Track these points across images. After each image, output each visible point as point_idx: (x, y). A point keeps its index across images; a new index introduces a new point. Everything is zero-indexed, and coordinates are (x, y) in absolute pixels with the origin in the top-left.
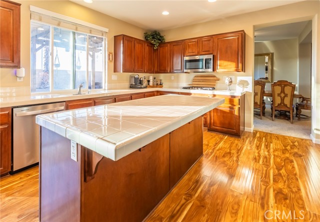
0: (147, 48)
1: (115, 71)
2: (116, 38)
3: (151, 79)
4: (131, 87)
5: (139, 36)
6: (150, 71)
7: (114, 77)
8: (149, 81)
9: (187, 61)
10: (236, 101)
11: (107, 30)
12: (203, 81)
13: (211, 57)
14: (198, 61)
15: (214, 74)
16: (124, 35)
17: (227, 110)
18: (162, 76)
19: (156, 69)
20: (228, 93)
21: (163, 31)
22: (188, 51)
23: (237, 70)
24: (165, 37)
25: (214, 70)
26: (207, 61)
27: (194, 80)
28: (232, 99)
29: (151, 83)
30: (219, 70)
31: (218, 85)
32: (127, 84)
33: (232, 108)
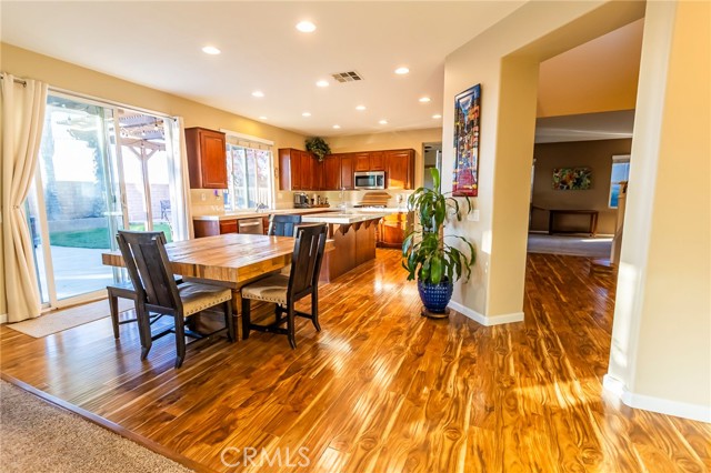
0: (311, 161)
1: (281, 188)
2: (281, 152)
3: (315, 197)
4: (296, 207)
5: (301, 147)
6: (316, 188)
7: (280, 195)
8: (313, 200)
9: (357, 178)
10: (404, 218)
11: (272, 143)
12: (376, 198)
13: (382, 173)
14: (367, 177)
15: (386, 191)
16: (292, 149)
17: (395, 225)
18: (328, 194)
19: (321, 185)
20: (396, 210)
21: (327, 138)
22: (360, 166)
23: (406, 188)
24: (330, 146)
25: (386, 187)
26: (379, 178)
27: (365, 198)
28: (399, 215)
29: (315, 203)
30: (390, 188)
31: (390, 202)
32: (291, 204)
33: (399, 224)
